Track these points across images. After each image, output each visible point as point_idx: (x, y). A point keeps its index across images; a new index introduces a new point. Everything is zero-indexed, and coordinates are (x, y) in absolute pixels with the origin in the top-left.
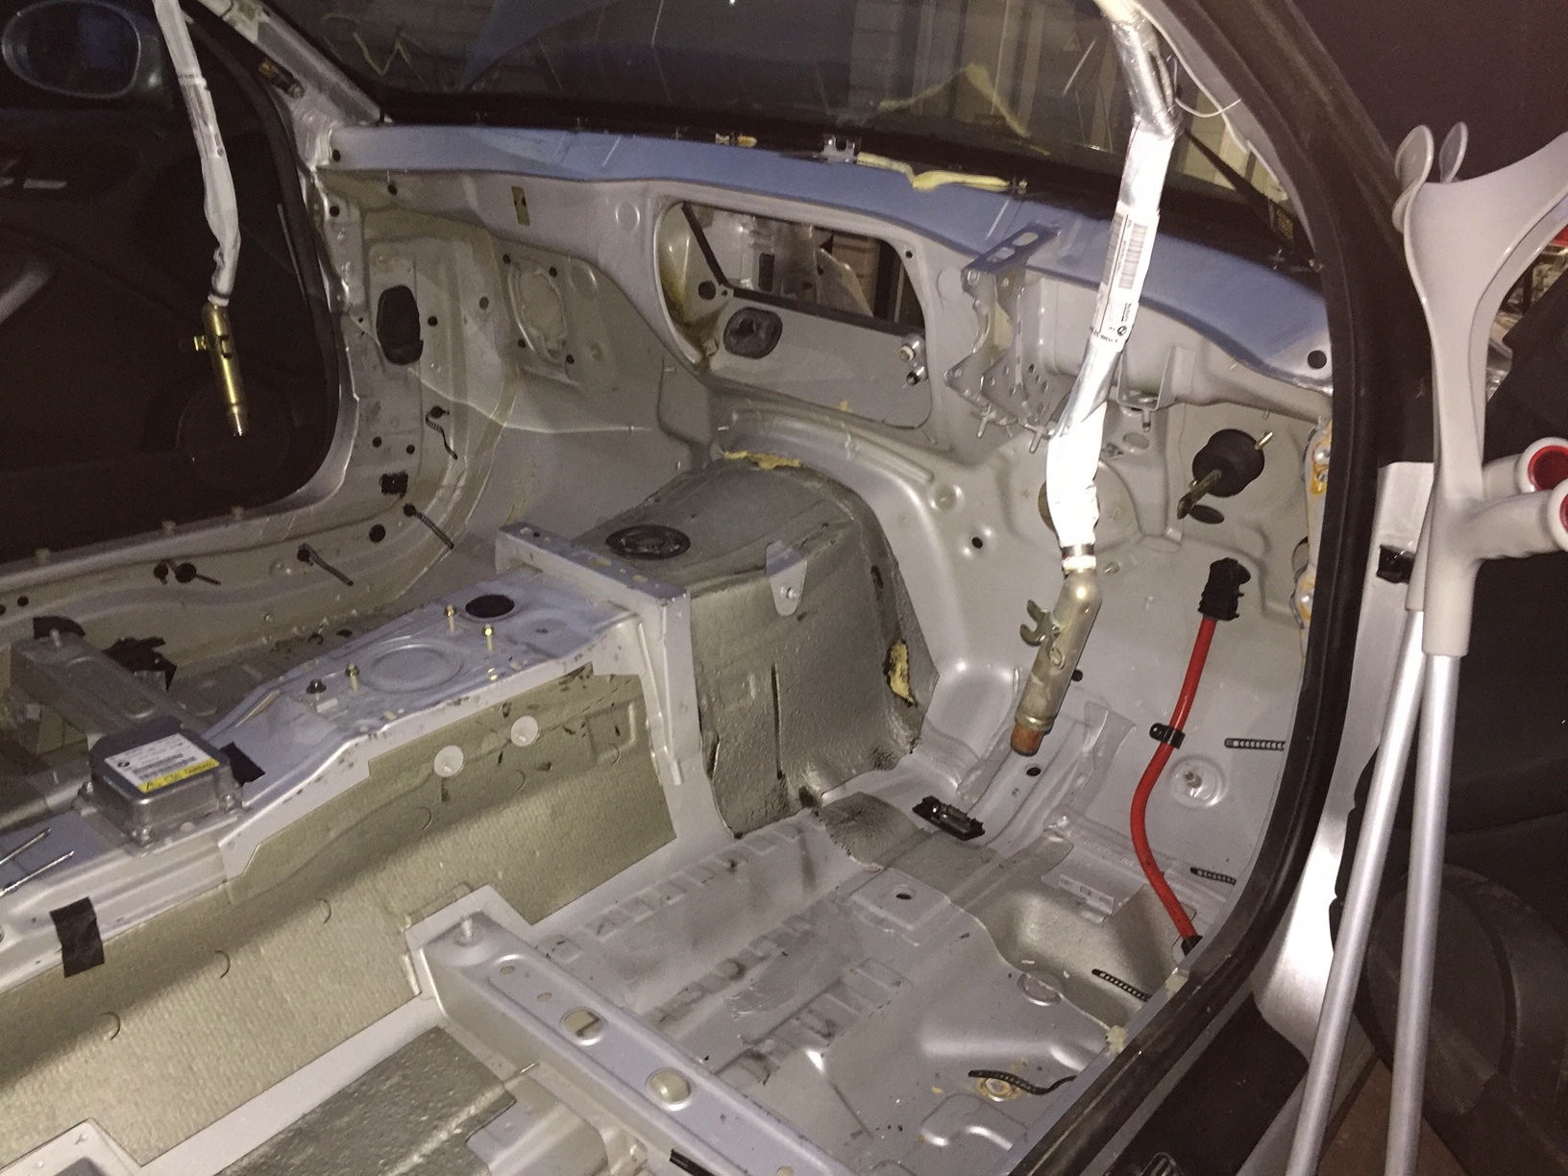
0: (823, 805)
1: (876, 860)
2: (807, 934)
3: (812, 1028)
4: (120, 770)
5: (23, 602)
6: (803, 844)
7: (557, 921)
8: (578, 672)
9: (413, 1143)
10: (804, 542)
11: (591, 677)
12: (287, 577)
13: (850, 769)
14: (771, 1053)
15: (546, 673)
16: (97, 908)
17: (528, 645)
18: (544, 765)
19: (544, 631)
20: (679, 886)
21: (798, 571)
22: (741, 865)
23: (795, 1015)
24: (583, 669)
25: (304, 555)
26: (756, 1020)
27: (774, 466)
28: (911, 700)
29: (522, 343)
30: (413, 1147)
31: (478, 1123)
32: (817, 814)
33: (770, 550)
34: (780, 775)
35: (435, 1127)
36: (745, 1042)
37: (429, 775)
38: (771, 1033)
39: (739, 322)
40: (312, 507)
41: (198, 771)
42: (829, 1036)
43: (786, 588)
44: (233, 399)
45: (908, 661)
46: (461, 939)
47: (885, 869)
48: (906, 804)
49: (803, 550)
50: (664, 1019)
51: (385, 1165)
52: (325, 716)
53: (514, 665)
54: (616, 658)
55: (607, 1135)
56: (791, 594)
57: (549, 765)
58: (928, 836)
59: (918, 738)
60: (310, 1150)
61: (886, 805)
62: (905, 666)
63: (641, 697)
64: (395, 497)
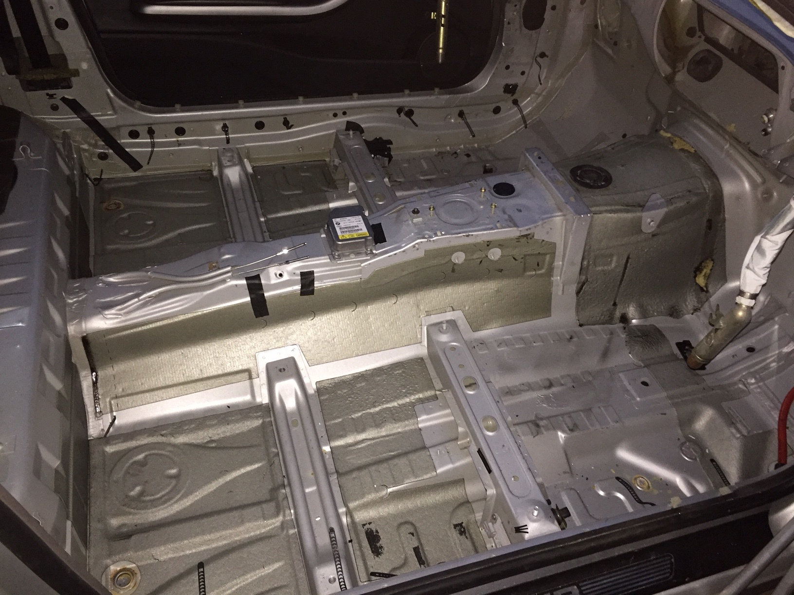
0: (631, 325)
1: (642, 361)
2: (590, 382)
3: (566, 424)
4: (336, 226)
5: (344, 113)
6: (610, 341)
7: (483, 333)
8: (526, 236)
9: (396, 398)
10: (672, 198)
11: (533, 239)
12: (451, 122)
13: (653, 312)
14: (543, 426)
15: (512, 232)
16: (315, 275)
17: (510, 216)
18: (499, 269)
19: (520, 211)
20: (543, 339)
21: (661, 212)
22: (575, 339)
23: (562, 415)
24: (529, 234)
25: (461, 114)
26: (547, 409)
27: (681, 148)
28: (705, 289)
29: (596, 26)
30: (396, 400)
31: (421, 401)
32: (625, 328)
33: (654, 197)
34: (615, 304)
35: (406, 396)
36: (536, 416)
37: (449, 261)
38: (548, 418)
39: (701, 57)
40: (469, 94)
41: (361, 236)
42: (572, 430)
43: (650, 220)
44: (441, 46)
45: (711, 270)
46: (441, 329)
47: (644, 367)
48: (674, 339)
49: (669, 202)
50: (508, 392)
51: (384, 401)
52: (415, 224)
53: (498, 225)
54: (548, 233)
55: (460, 429)
56: (652, 223)
57: (502, 270)
58: (677, 359)
59: (699, 309)
60: (363, 384)
61: (663, 336)
62: (709, 271)
63: (554, 253)
64: (509, 95)
